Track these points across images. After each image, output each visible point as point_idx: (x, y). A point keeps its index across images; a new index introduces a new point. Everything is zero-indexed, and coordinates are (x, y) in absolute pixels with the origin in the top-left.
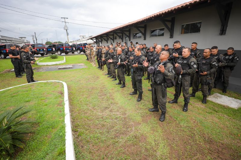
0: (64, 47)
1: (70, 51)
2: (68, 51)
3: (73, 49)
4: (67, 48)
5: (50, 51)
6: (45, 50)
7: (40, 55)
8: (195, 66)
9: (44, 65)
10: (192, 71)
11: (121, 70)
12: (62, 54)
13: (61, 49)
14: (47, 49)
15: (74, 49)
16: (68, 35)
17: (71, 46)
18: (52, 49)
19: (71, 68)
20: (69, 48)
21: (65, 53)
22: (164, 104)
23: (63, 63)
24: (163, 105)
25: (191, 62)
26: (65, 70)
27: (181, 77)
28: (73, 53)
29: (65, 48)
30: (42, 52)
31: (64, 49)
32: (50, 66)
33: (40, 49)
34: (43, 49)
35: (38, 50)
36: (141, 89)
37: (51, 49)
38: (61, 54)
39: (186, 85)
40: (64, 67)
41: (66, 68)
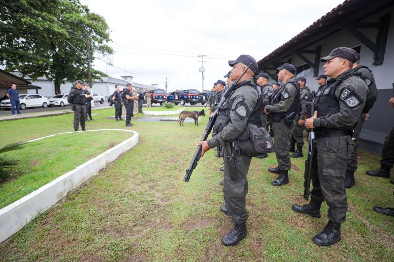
0: (190, 94)
1: (197, 100)
2: (194, 100)
3: (202, 99)
4: (193, 96)
5: (172, 99)
6: (165, 97)
7: (158, 104)
8: (353, 102)
9: (149, 115)
12: (186, 104)
13: (185, 97)
14: (168, 97)
15: (204, 98)
16: (203, 80)
17: (201, 94)
18: (175, 97)
20: (196, 96)
21: (191, 104)
23: (174, 114)
25: (343, 90)
28: (203, 104)
29: (191, 96)
30: (161, 100)
31: (189, 97)
32: (155, 116)
33: (159, 97)
34: (163, 97)
35: (157, 97)
37: (173, 98)
38: (184, 104)
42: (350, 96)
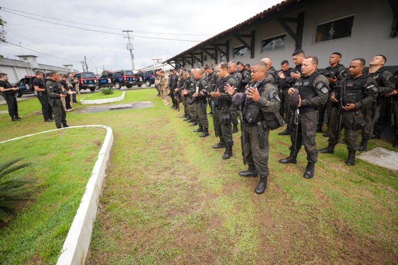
0: (125, 77)
1: (134, 82)
2: (131, 82)
3: (138, 80)
4: (129, 78)
5: (104, 83)
6: (95, 81)
7: (88, 90)
8: (325, 91)
9: (91, 105)
10: (319, 100)
11: (201, 106)
12: (122, 88)
13: (121, 79)
14: (100, 80)
15: (141, 79)
16: (132, 58)
17: (136, 75)
18: (107, 81)
19: (130, 107)
20: (132, 78)
21: (127, 86)
22: (263, 162)
23: (120, 100)
24: (261, 163)
25: (318, 83)
26: (120, 110)
27: (300, 112)
28: (140, 86)
29: (127, 78)
30: (92, 85)
31: (125, 79)
32: (99, 105)
33: (88, 81)
34: (93, 81)
35: (86, 82)
36: (229, 137)
37: (105, 81)
38: (120, 88)
39: (308, 127)
40: (119, 106)
41: (123, 108)
42: (323, 87)
